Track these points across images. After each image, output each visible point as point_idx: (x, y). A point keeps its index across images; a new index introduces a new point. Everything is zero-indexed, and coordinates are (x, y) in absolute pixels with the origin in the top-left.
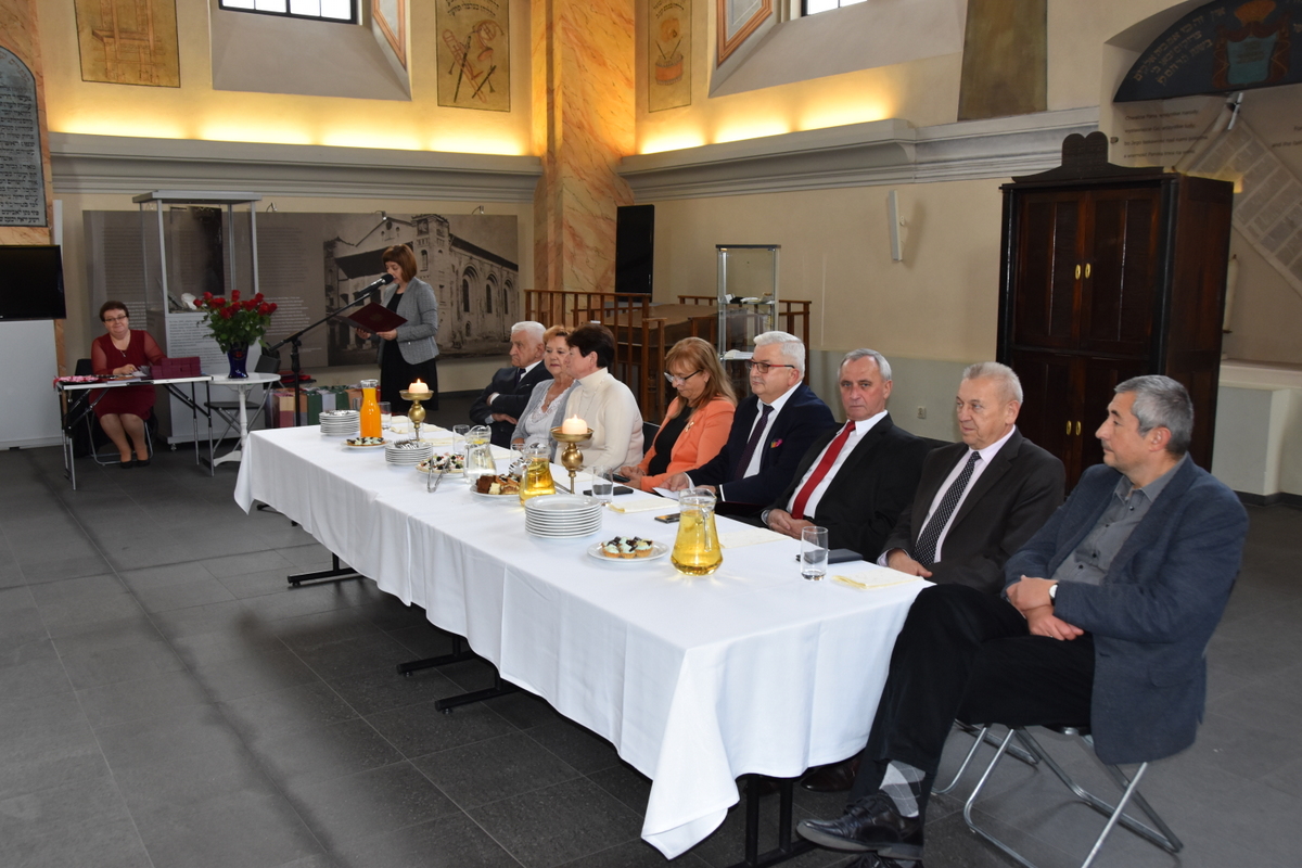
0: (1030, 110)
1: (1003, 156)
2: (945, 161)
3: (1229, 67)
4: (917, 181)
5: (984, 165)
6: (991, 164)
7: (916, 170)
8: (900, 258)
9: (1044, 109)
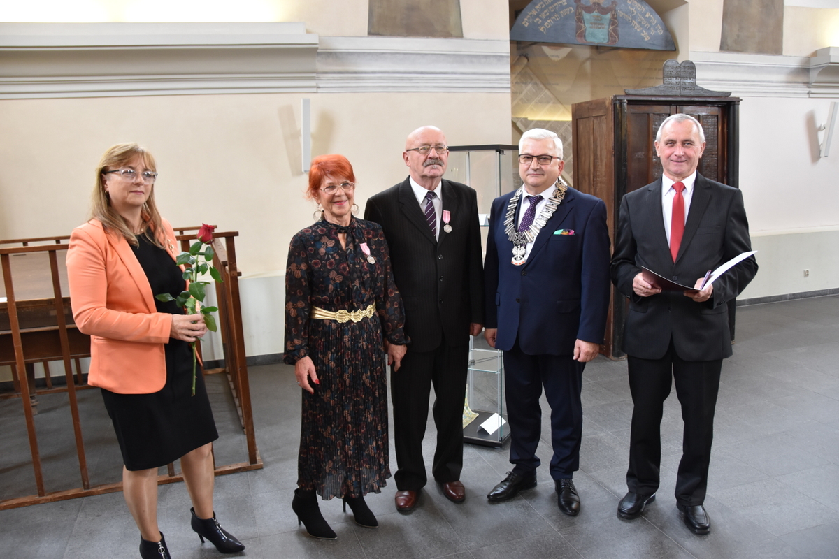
0: (447, 35)
1: (422, 73)
2: (355, 73)
3: (585, 29)
4: (319, 90)
5: (402, 79)
6: (410, 79)
7: (318, 79)
8: (303, 171)
9: (460, 36)
